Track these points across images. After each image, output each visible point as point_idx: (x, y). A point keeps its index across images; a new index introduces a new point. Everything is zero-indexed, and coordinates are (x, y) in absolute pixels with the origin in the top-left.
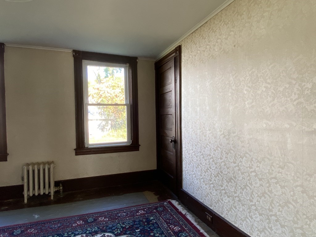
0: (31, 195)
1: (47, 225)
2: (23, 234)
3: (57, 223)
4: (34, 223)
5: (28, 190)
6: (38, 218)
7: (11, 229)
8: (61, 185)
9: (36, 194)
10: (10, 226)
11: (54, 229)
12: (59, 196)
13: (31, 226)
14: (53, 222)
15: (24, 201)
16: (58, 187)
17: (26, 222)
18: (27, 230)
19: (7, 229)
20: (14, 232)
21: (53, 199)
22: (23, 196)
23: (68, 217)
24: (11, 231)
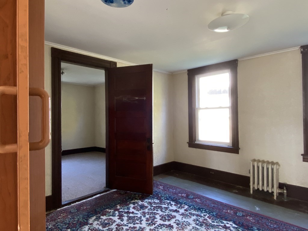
0: (256, 188)
1: (264, 221)
2: (243, 218)
3: (274, 223)
4: (254, 213)
5: (254, 183)
6: (258, 210)
7: (236, 210)
8: (285, 188)
9: (261, 189)
10: (236, 207)
11: (269, 227)
12: (283, 198)
13: (251, 214)
14: (271, 220)
15: (250, 191)
16: (282, 190)
17: (248, 210)
18: (247, 216)
19: (233, 208)
20: (238, 213)
21: (276, 199)
22: (249, 187)
23: (286, 223)
24: (235, 211)
